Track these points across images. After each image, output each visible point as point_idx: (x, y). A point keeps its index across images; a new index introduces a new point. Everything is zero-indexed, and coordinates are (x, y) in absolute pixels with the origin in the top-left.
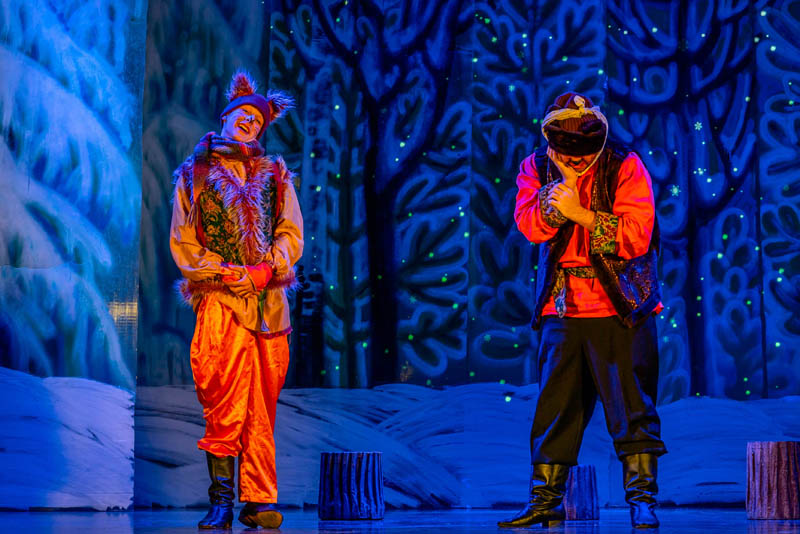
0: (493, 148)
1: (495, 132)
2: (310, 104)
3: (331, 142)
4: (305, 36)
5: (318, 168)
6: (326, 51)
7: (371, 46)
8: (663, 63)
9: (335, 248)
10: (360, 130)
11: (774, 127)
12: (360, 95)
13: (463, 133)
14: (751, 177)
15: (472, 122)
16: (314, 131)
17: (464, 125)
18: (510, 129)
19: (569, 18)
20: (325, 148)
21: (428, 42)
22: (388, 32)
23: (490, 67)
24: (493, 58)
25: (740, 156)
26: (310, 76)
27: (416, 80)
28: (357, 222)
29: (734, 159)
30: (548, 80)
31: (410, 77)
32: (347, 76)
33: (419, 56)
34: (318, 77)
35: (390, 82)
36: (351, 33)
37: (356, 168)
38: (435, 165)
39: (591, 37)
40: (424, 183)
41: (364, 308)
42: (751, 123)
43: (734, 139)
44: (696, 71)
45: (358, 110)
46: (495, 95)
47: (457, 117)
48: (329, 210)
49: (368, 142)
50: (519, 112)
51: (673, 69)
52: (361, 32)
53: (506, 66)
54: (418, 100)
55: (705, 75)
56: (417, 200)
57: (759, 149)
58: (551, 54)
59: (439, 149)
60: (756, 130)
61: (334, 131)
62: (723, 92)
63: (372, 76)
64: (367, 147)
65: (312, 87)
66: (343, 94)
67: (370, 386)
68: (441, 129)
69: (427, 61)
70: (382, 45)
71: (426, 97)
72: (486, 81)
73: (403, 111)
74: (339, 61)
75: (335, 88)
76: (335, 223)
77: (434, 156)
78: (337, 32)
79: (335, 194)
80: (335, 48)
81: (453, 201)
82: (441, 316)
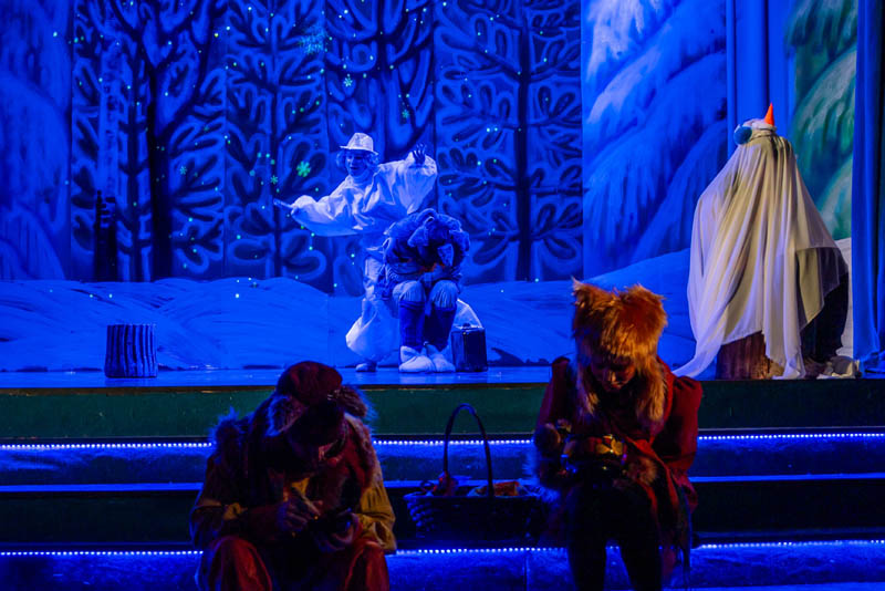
0: (242, 103)
1: (243, 92)
2: (105, 69)
3: (121, 98)
4: (101, 17)
5: (112, 117)
6: (117, 29)
7: (151, 25)
8: (367, 42)
9: (125, 178)
10: (143, 89)
11: (446, 90)
12: (143, 63)
13: (219, 93)
14: (429, 127)
15: (226, 84)
16: (108, 90)
17: (221, 87)
18: (254, 89)
19: (298, 8)
20: (116, 102)
21: (193, 24)
22: (163, 16)
23: (240, 43)
24: (242, 36)
25: (421, 111)
26: (105, 48)
27: (184, 52)
28: (142, 158)
29: (418, 114)
30: (282, 54)
31: (180, 50)
32: (133, 47)
33: (186, 34)
34: (111, 48)
35: (165, 53)
36: (135, 15)
37: (140, 118)
38: (199, 116)
39: (313, 21)
40: (191, 129)
41: (146, 222)
42: (430, 87)
43: (418, 98)
44: (390, 48)
45: (141, 75)
46: (244, 65)
47: (215, 81)
48: (120, 149)
49: (149, 98)
50: (260, 77)
51: (374, 46)
52: (143, 15)
53: (251, 42)
54: (186, 68)
55: (397, 52)
56: (186, 142)
57: (436, 105)
58: (284, 34)
59: (202, 104)
60: (434, 93)
61: (123, 90)
62: (410, 63)
63: (151, 48)
64: (148, 102)
65: (106, 56)
66: (129, 61)
67: (152, 280)
68: (203, 89)
69: (192, 37)
70: (159, 25)
71: (193, 65)
72: (236, 53)
73: (175, 75)
74: (126, 37)
75: (123, 56)
76: (125, 159)
77: (198, 109)
78: (125, 15)
79: (124, 137)
80: (123, 26)
81: (213, 143)
82: (204, 228)
